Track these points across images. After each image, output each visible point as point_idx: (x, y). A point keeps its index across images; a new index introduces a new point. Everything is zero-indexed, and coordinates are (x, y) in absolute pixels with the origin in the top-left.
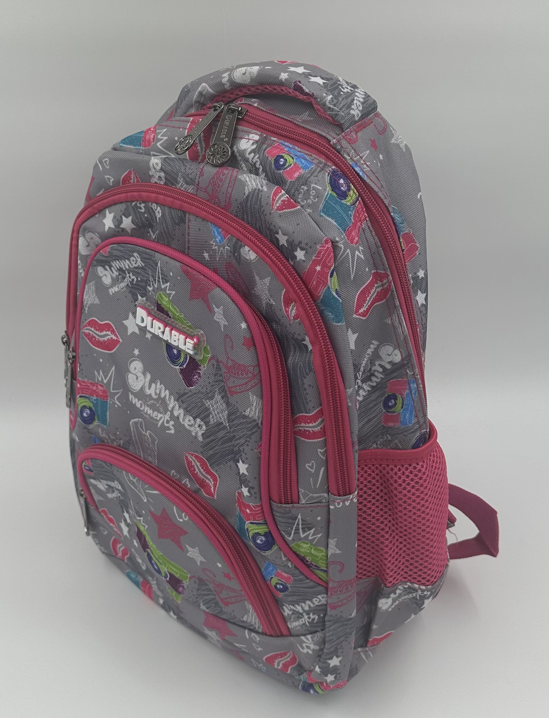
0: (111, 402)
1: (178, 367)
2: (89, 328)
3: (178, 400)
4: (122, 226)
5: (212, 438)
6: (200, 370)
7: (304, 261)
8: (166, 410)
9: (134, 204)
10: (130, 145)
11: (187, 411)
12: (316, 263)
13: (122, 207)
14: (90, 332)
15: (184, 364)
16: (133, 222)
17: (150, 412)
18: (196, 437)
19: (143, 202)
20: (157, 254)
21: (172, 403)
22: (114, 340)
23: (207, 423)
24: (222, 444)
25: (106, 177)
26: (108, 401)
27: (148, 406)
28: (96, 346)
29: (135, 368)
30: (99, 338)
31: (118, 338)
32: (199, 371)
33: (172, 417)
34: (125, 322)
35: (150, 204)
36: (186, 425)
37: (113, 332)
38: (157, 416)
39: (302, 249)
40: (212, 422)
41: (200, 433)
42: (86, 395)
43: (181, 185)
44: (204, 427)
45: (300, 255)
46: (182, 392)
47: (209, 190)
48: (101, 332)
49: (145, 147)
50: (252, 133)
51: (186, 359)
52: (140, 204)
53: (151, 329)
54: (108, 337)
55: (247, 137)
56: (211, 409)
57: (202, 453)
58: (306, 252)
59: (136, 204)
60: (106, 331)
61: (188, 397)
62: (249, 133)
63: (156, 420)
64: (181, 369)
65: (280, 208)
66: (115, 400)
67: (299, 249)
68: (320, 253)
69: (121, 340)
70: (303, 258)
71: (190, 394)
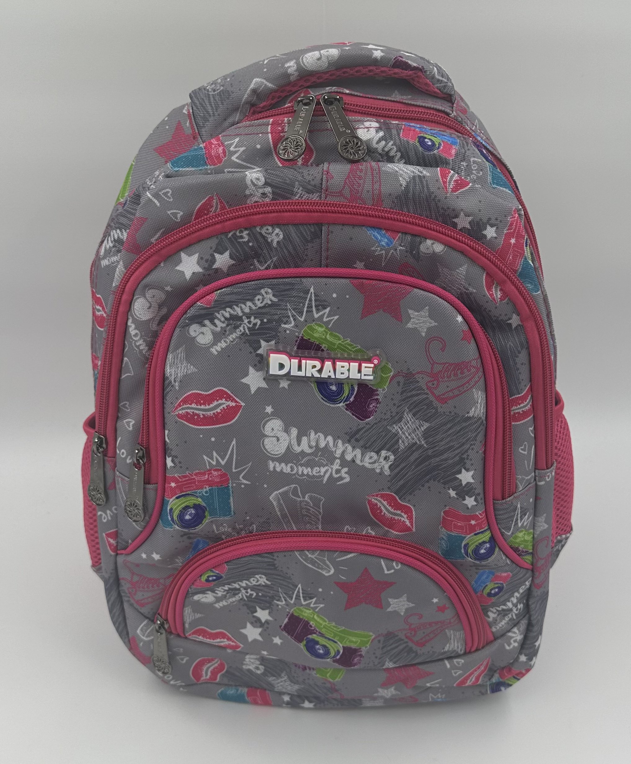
0: (234, 485)
1: (341, 404)
2: (185, 406)
3: (349, 441)
4: (215, 266)
5: (403, 465)
6: (378, 395)
7: (496, 238)
8: (331, 459)
9: (230, 235)
10: (188, 167)
11: (365, 448)
12: (509, 236)
13: (213, 242)
14: (189, 411)
15: (350, 398)
16: (231, 257)
17: (307, 471)
18: (381, 473)
19: (246, 229)
20: (304, 280)
21: (340, 448)
22: (232, 407)
23: (394, 453)
24: (416, 467)
25: (169, 212)
26: (230, 485)
27: (302, 465)
28: (201, 426)
29: (273, 429)
30: (204, 413)
31: (237, 402)
32: (376, 397)
33: (344, 463)
34: (244, 380)
35: (258, 229)
36: (367, 465)
37: (229, 398)
38: (320, 472)
39: (492, 226)
40: (402, 447)
41: (386, 467)
42: (187, 493)
43: (300, 194)
44: (392, 457)
45: (490, 232)
46: (355, 429)
47: (347, 192)
48: (209, 405)
49: (214, 165)
50: (365, 121)
51: (353, 390)
52: (241, 232)
53: (300, 372)
54: (221, 407)
55: (362, 126)
56: (401, 432)
57: (389, 488)
58: (497, 228)
59: (235, 234)
60: (217, 401)
61: (365, 432)
62: (362, 122)
63: (320, 477)
64: (346, 405)
65: (455, 189)
66: (240, 480)
67: (488, 226)
68: (511, 224)
69: (243, 404)
70: (495, 235)
71: (368, 426)
